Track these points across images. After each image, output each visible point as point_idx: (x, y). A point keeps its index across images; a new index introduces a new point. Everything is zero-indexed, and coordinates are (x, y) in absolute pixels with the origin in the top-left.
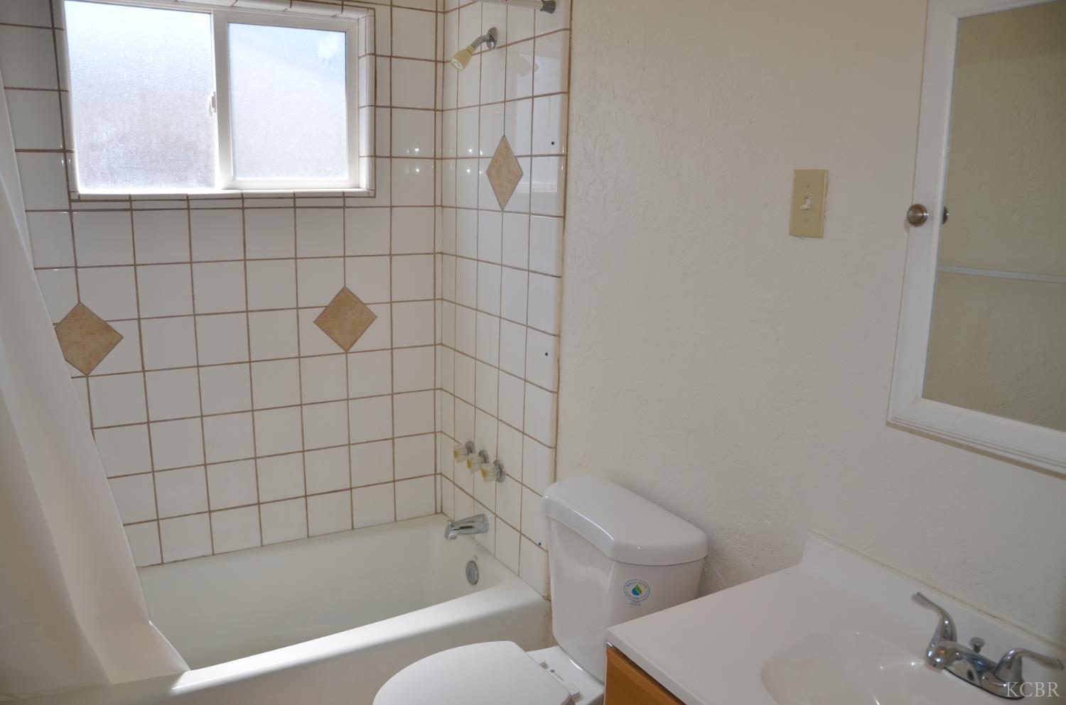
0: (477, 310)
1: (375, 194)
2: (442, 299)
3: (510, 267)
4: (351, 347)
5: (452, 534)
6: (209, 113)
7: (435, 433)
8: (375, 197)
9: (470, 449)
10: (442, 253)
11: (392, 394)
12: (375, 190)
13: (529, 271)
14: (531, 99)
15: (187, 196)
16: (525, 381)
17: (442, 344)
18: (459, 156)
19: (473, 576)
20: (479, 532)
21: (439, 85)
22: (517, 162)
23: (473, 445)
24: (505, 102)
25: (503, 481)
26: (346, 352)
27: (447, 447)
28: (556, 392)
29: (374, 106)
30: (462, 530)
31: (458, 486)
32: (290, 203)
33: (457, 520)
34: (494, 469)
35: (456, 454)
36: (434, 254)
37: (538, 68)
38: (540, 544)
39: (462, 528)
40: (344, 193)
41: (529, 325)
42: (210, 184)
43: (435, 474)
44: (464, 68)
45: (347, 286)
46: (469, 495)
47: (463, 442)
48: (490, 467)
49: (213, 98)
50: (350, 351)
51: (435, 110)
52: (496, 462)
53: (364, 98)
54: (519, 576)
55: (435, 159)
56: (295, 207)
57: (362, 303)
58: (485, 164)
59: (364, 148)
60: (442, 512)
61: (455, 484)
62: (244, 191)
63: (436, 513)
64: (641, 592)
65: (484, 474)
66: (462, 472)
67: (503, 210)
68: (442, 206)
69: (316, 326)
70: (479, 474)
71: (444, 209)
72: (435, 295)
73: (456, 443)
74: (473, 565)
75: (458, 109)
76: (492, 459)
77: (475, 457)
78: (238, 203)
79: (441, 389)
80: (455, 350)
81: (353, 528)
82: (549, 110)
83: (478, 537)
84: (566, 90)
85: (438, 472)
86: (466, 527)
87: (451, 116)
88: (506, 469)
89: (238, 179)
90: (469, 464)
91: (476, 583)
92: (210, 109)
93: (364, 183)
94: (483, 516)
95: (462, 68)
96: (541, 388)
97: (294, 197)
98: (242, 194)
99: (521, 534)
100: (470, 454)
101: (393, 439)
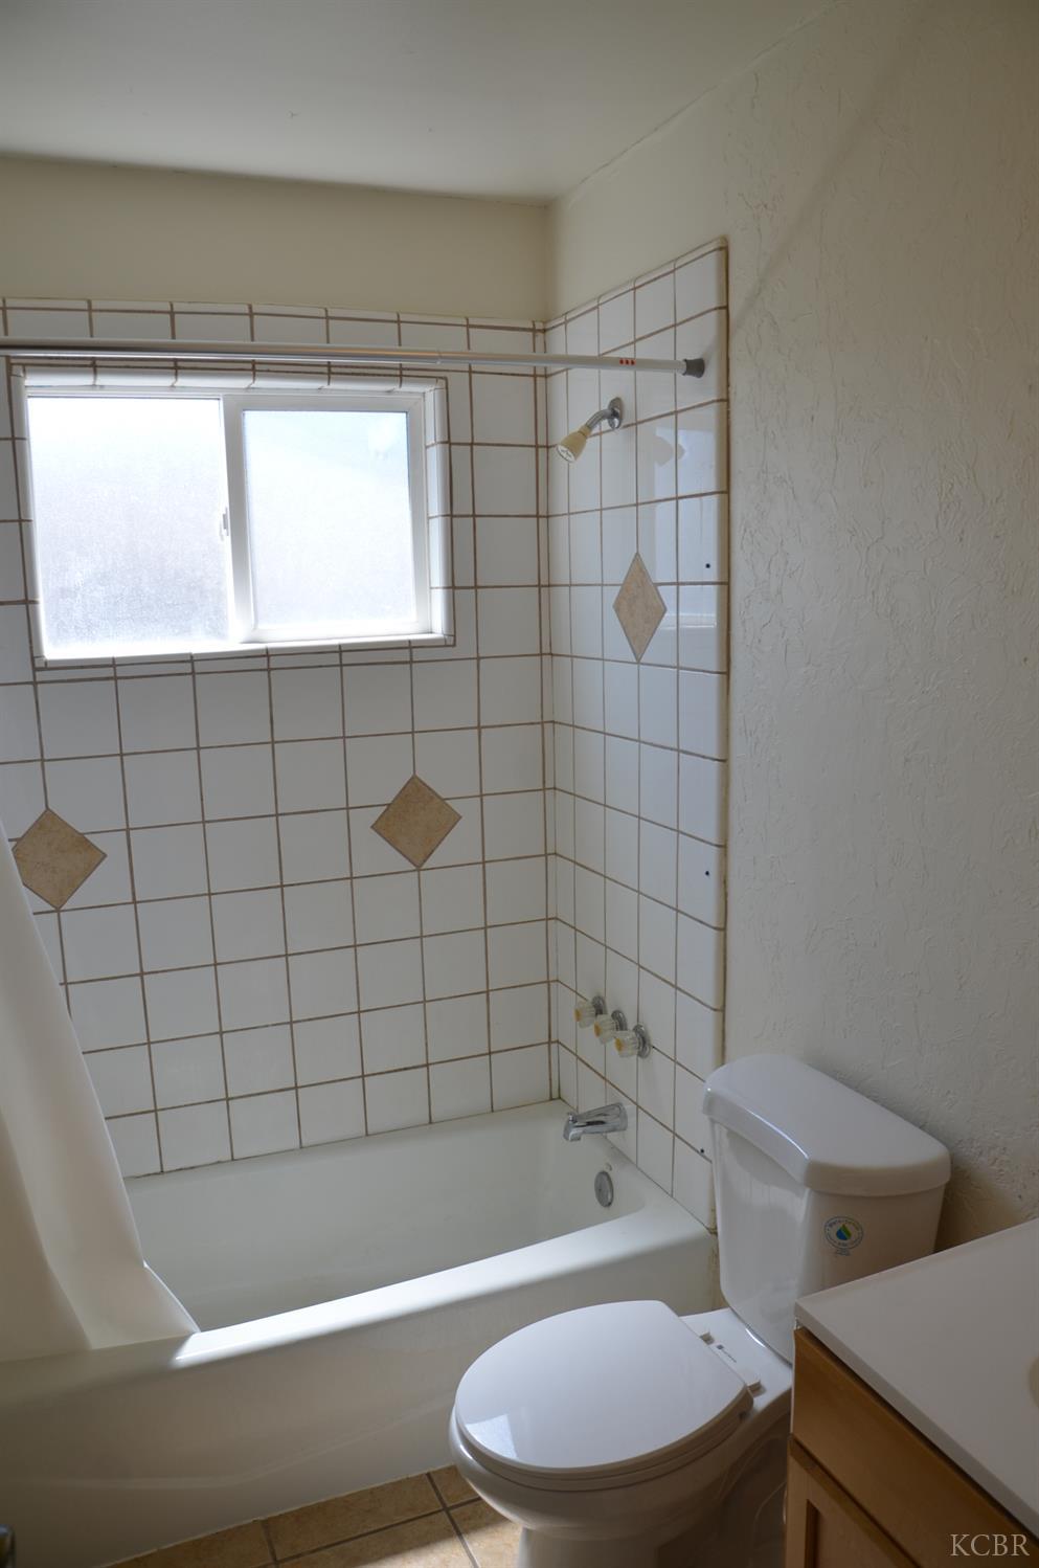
0: (605, 805)
1: (455, 641)
2: (555, 788)
3: (651, 744)
4: (425, 861)
5: (574, 1132)
6: (219, 537)
7: (548, 982)
8: (454, 645)
9: (599, 1009)
10: (553, 722)
11: (485, 928)
12: (455, 636)
13: (678, 750)
14: (674, 502)
15: (192, 656)
16: (678, 911)
17: (555, 854)
18: (574, 582)
19: (605, 1192)
20: (614, 1130)
21: (543, 480)
22: (658, 593)
23: (604, 1002)
24: (637, 505)
25: (647, 1056)
26: (419, 869)
27: (566, 1004)
28: (722, 929)
29: (450, 516)
30: (589, 1127)
31: (581, 1060)
32: (335, 659)
33: (582, 1111)
34: (633, 1038)
35: (578, 1015)
36: (542, 723)
37: (683, 451)
38: (702, 1151)
39: (589, 1124)
40: (410, 641)
41: (681, 829)
42: (222, 636)
43: (550, 1042)
44: (576, 459)
45: (417, 774)
46: (599, 1075)
47: (590, 999)
48: (628, 1036)
49: (224, 516)
50: (424, 867)
51: (538, 516)
52: (637, 1029)
53: (435, 504)
54: (672, 1196)
55: (539, 586)
56: (341, 665)
57: (439, 797)
58: (612, 594)
59: (437, 576)
60: (560, 1098)
61: (578, 1058)
62: (270, 645)
63: (551, 1099)
64: (849, 1235)
65: (620, 1045)
66: (587, 1041)
67: (638, 662)
68: (552, 655)
69: (373, 832)
70: (612, 1045)
71: (555, 658)
72: (544, 782)
73: (579, 999)
74: (605, 1178)
75: (569, 514)
76: (631, 1025)
77: (606, 1019)
78: (262, 663)
79: (557, 919)
80: (575, 862)
81: (431, 1122)
82: (702, 518)
83: (612, 1136)
84: (725, 489)
85: (553, 1039)
86: (594, 1122)
87: (560, 525)
88: (654, 1039)
89: (260, 627)
90: (598, 1032)
91: (610, 1204)
92: (221, 531)
93: (438, 627)
94: (619, 1105)
95: (572, 459)
96: (701, 922)
97: (340, 650)
98: (267, 650)
99: (675, 1135)
100: (599, 1016)
101: (487, 992)
